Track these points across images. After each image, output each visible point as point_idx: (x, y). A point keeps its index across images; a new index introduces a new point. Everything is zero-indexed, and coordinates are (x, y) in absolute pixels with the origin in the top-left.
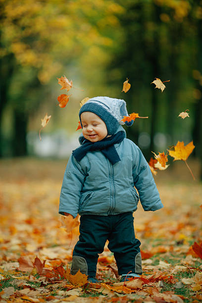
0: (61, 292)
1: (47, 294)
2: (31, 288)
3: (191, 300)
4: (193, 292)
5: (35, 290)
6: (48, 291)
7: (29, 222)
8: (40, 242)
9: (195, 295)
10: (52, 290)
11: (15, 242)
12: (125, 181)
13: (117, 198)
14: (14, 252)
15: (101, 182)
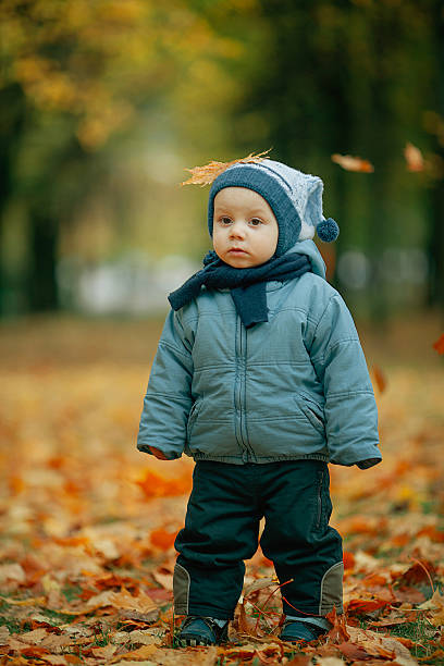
0: (120, 636)
1: (87, 640)
2: (49, 628)
3: (428, 649)
4: (433, 627)
5: (58, 632)
6: (89, 632)
7: (55, 464)
8: (76, 511)
9: (437, 635)
10: (98, 632)
11: (19, 513)
12: (278, 374)
13: (253, 415)
14: (16, 537)
15: (214, 371)
